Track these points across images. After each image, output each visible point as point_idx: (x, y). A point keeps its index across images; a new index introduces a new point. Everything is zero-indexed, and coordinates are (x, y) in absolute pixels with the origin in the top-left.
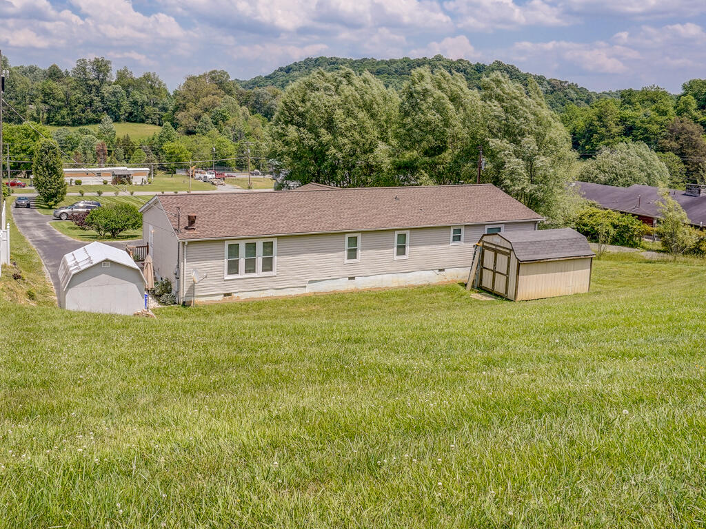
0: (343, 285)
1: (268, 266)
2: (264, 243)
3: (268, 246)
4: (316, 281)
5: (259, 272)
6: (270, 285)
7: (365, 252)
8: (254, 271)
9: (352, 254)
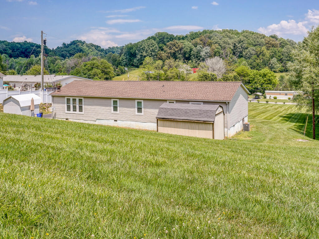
0: (111, 123)
1: (81, 109)
2: (79, 99)
3: (80, 101)
4: (100, 119)
5: (78, 111)
6: (81, 118)
7: (121, 108)
8: (76, 111)
9: (115, 109)
